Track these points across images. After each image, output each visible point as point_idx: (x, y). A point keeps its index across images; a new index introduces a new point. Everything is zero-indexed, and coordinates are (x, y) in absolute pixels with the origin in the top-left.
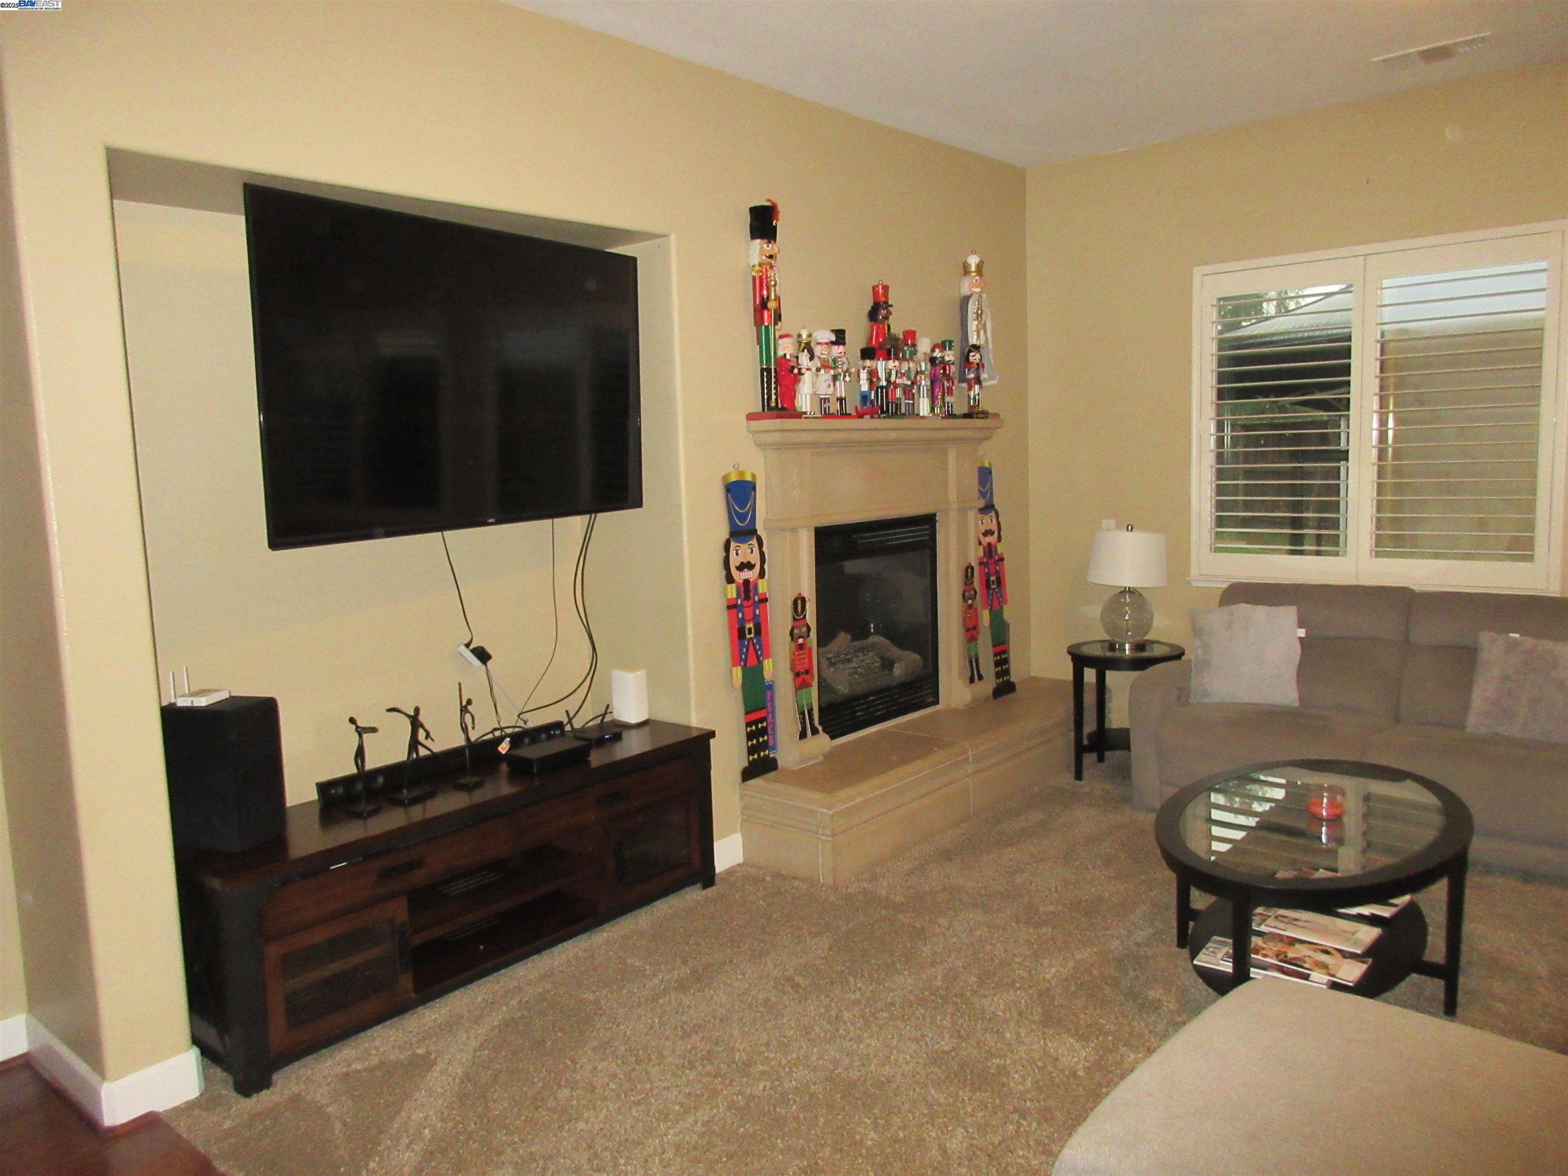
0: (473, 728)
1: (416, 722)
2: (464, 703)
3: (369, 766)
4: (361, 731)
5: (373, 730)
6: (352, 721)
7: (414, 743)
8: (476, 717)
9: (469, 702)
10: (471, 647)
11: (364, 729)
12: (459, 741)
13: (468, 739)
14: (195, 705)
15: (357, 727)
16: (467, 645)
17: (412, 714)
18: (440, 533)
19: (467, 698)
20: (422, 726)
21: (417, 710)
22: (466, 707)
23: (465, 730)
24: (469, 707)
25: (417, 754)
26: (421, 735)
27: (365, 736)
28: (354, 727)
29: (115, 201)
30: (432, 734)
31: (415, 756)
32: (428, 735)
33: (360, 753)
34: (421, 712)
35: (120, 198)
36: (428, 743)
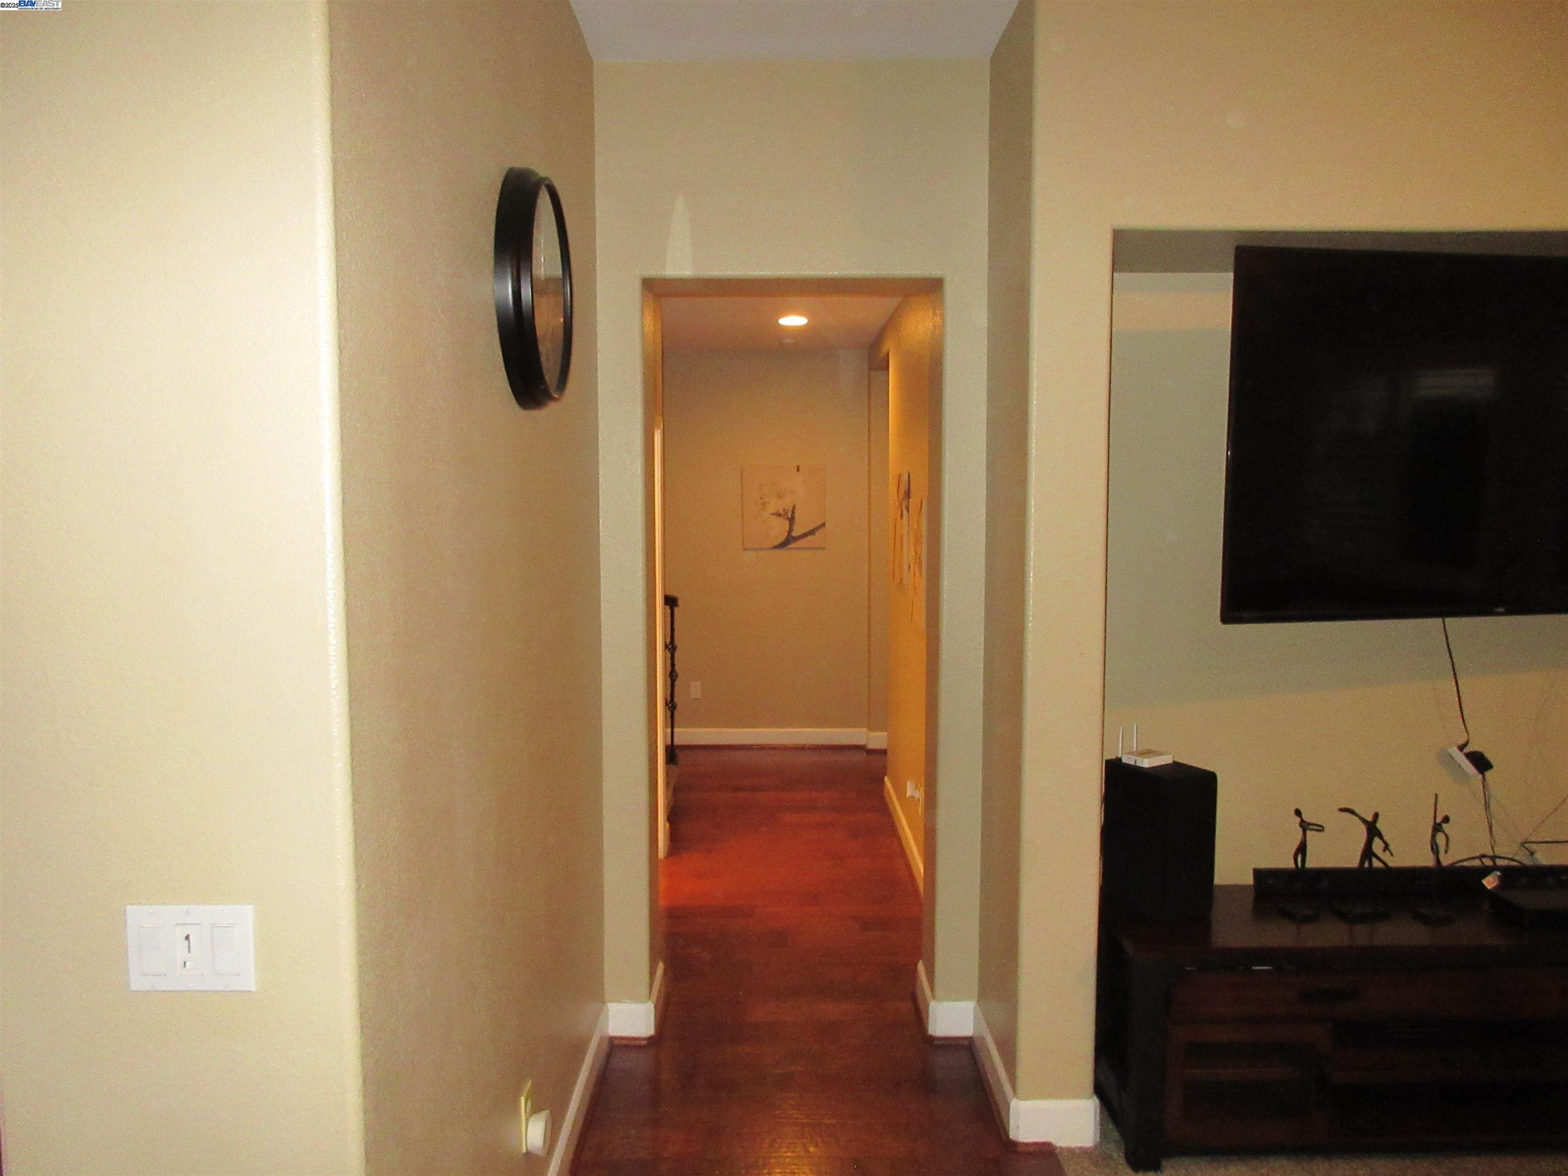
0: (1446, 852)
1: (1373, 830)
2: (1439, 820)
3: (1311, 863)
4: (1305, 826)
5: (1320, 829)
6: (1298, 813)
7: (1368, 853)
8: (1451, 839)
9: (1446, 819)
10: (1466, 750)
11: (1310, 824)
12: (1426, 860)
13: (1438, 861)
14: (1138, 764)
15: (1302, 821)
16: (1461, 748)
17: (1370, 819)
18: (1440, 620)
19: (1443, 815)
20: (1381, 837)
21: (1376, 816)
22: (1440, 825)
23: (1435, 848)
24: (1444, 826)
25: (1371, 863)
26: (1377, 845)
27: (1309, 833)
28: (1298, 820)
29: (1115, 274)
30: (1391, 847)
31: (1366, 865)
32: (1386, 847)
33: (1302, 849)
34: (1380, 819)
35: (1120, 271)
36: (1385, 856)
